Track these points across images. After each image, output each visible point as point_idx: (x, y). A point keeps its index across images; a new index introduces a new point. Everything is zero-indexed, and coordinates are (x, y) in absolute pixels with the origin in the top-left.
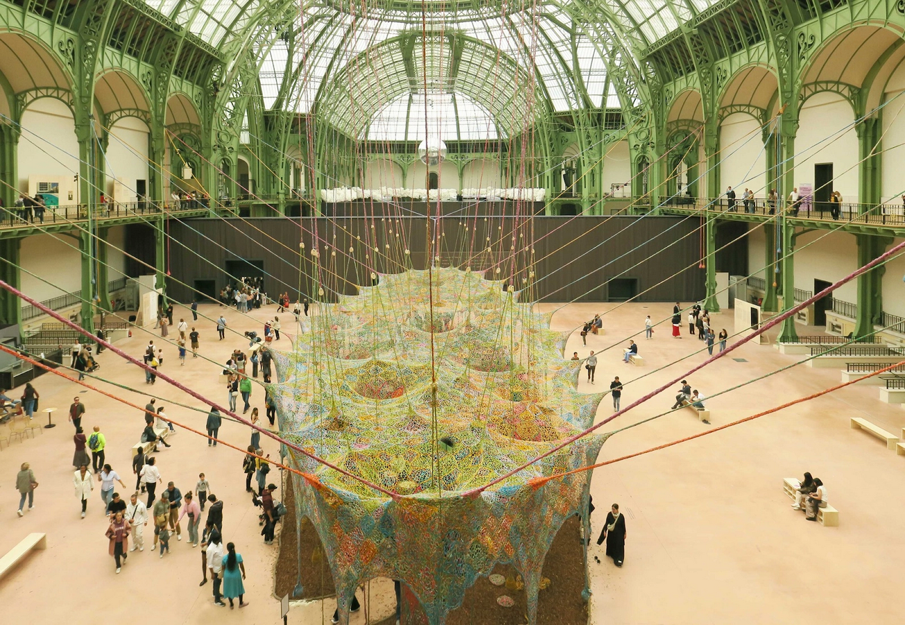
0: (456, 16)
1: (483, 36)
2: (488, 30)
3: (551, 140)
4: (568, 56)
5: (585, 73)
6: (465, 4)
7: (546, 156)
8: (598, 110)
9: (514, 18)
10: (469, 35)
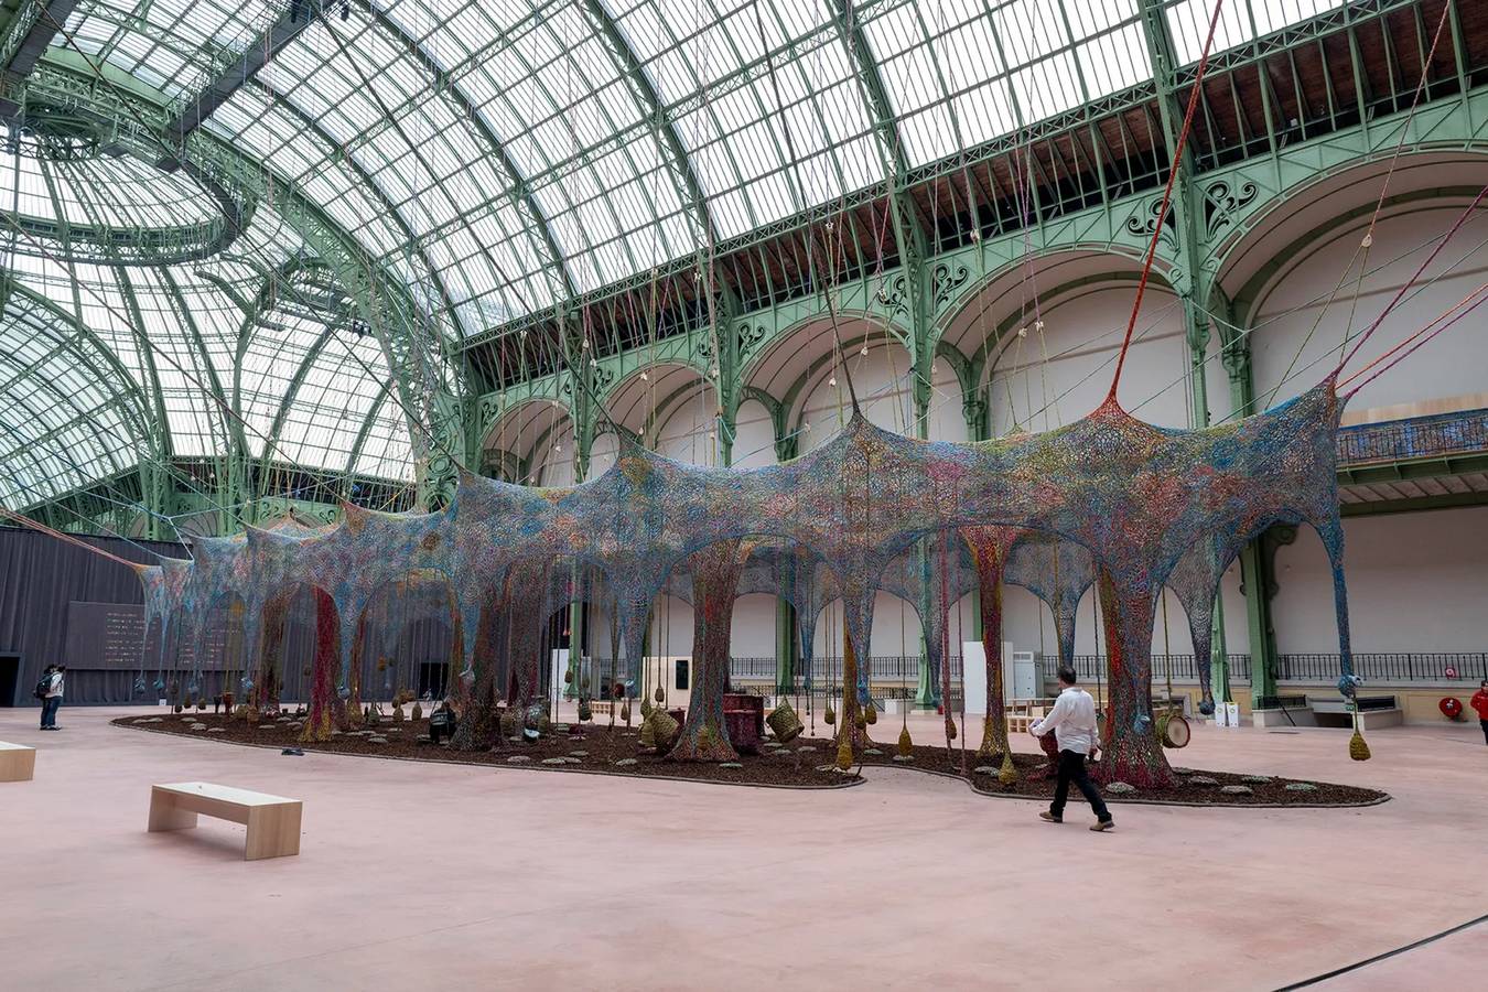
0: (14, 240)
1: (61, 295)
2: (75, 284)
3: (161, 502)
4: (222, 362)
5: (247, 396)
6: (38, 226)
7: (151, 529)
8: (256, 461)
9: (135, 275)
10: (28, 285)
